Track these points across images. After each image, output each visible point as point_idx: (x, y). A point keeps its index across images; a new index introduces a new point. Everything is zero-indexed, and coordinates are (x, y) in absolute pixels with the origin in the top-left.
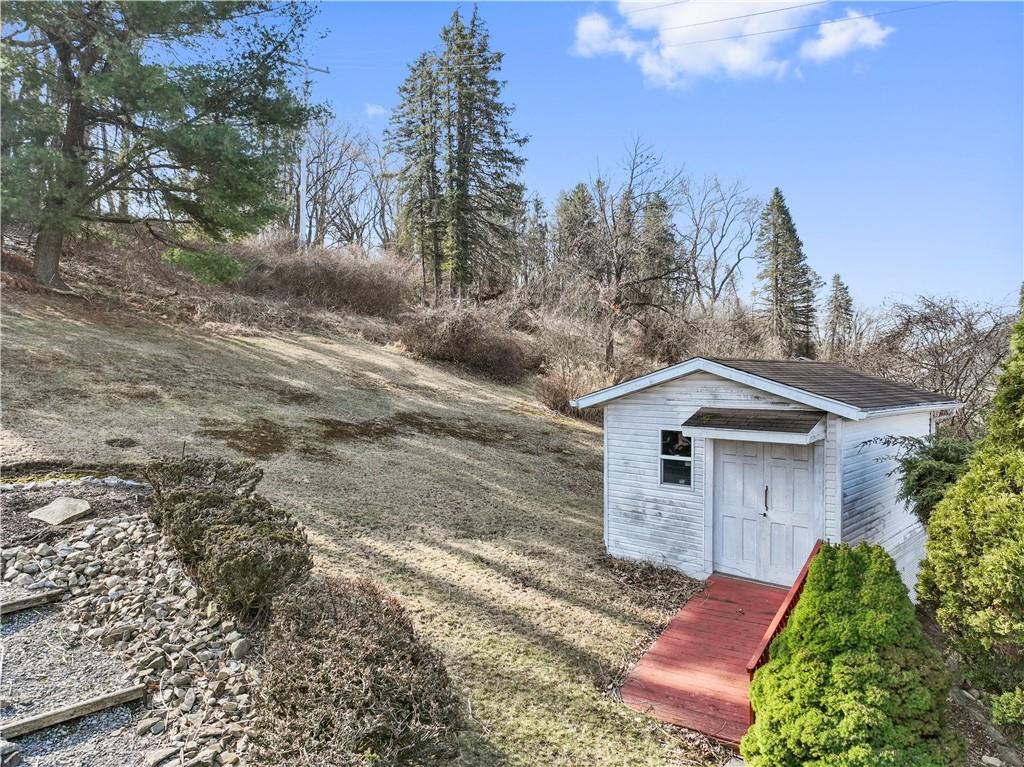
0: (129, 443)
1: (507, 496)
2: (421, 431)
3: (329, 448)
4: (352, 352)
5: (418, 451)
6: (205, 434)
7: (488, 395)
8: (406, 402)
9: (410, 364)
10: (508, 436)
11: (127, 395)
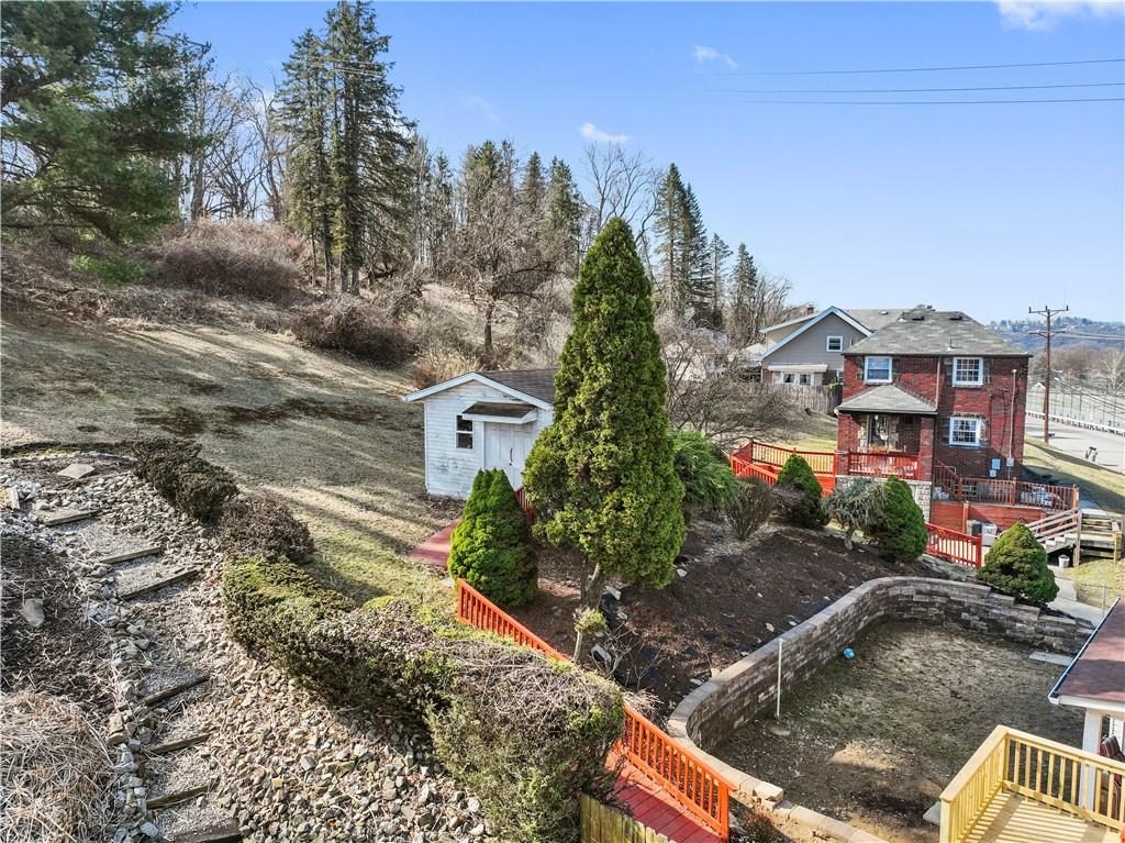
0: (93, 429)
1: (368, 460)
2: (307, 414)
3: (236, 429)
4: (246, 343)
5: (304, 429)
6: (142, 421)
7: (369, 380)
8: (296, 389)
9: (300, 353)
10: (378, 416)
11: (71, 391)
